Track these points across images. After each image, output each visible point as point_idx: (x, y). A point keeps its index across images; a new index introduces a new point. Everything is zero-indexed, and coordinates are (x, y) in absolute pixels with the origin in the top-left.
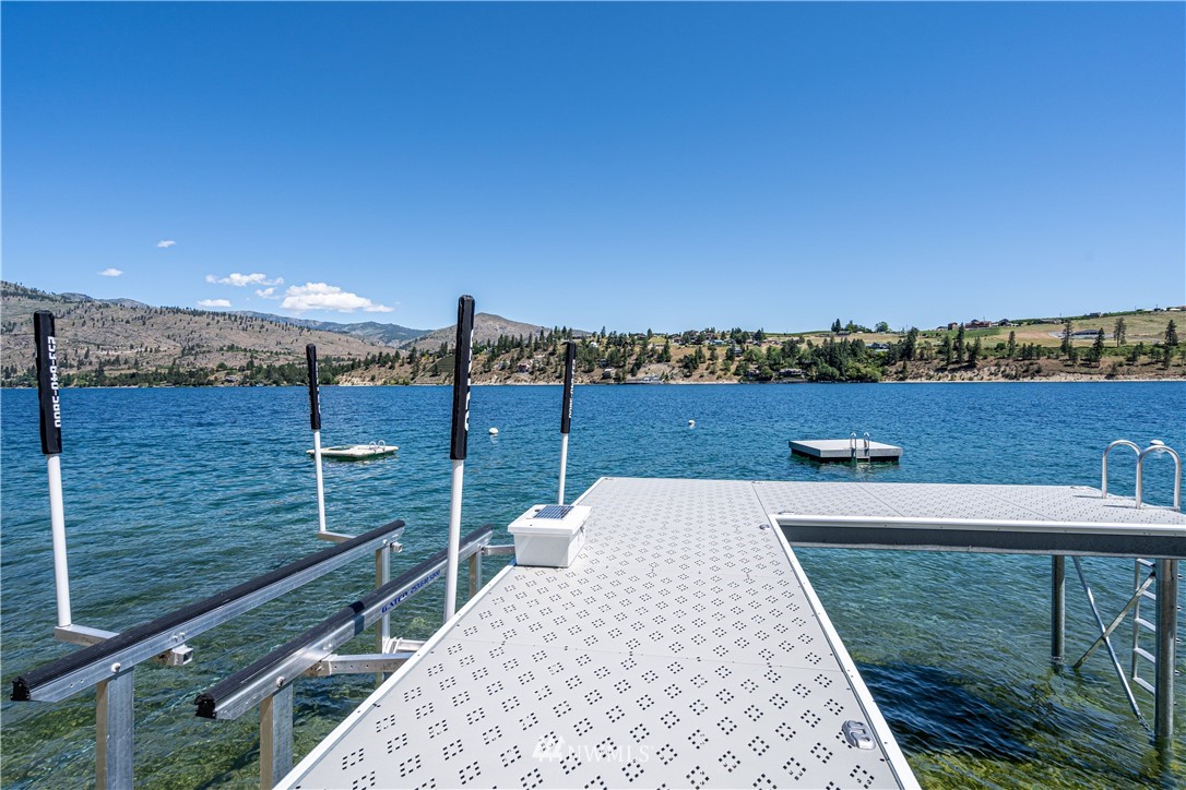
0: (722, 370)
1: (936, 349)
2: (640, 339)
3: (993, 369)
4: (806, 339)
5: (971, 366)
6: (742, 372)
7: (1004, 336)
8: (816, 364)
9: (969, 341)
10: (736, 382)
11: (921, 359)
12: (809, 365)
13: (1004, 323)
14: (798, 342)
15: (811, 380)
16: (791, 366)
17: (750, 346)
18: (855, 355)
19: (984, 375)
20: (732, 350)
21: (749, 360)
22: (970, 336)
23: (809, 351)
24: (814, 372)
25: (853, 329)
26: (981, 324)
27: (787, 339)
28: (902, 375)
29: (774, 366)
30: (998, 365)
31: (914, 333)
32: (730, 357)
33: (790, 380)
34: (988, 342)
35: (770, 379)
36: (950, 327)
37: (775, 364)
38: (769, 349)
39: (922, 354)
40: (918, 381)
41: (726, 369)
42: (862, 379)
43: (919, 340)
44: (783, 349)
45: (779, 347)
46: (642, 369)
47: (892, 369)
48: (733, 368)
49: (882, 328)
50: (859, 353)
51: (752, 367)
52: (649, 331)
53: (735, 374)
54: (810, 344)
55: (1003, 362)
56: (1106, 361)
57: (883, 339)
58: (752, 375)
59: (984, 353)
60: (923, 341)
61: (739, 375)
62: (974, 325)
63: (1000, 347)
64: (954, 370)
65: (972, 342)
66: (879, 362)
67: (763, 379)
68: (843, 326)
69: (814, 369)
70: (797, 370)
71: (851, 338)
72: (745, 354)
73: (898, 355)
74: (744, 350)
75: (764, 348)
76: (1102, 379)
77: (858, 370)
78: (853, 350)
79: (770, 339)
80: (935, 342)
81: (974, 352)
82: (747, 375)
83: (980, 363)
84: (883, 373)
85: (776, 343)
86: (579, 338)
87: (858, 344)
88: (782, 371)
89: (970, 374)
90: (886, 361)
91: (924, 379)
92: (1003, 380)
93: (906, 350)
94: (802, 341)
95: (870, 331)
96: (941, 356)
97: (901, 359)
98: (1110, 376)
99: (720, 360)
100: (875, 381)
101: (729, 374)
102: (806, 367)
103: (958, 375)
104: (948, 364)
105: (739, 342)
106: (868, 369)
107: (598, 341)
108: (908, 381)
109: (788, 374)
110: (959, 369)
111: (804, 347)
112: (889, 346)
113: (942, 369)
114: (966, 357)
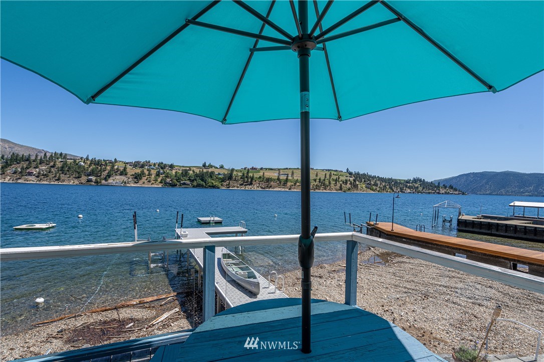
0: (154, 180)
1: (240, 177)
2: (110, 163)
3: (258, 185)
4: (192, 169)
5: (251, 184)
6: (163, 182)
7: (261, 174)
8: (196, 180)
9: (251, 175)
10: (160, 186)
11: (235, 180)
12: (193, 180)
13: (262, 169)
14: (188, 170)
15: (194, 187)
16: (185, 180)
17: (167, 170)
18: (211, 177)
19: (255, 187)
20: (159, 172)
21: (167, 177)
22: (251, 172)
23: (193, 174)
24: (195, 183)
25: (210, 166)
26: (255, 169)
27: (184, 168)
28: (228, 186)
29: (178, 180)
30: (259, 184)
31: (233, 170)
32: (158, 175)
33: (185, 186)
34: (256, 175)
35: (176, 185)
36: (245, 169)
37: (179, 179)
38: (176, 172)
39: (235, 179)
40: (234, 188)
41: (156, 180)
42: (214, 187)
43: (235, 173)
44: (182, 173)
45: (181, 172)
46: (111, 178)
47: (225, 184)
48: (159, 180)
49: (222, 167)
50: (213, 177)
51: (168, 180)
52: (115, 159)
53: (160, 183)
54: (193, 171)
55: (261, 183)
56: (289, 184)
57: (222, 171)
58: (168, 183)
59: (255, 179)
60: (236, 173)
61: (162, 183)
62: (253, 168)
63: (260, 177)
64: (246, 185)
65: (252, 175)
66: (220, 181)
67: (173, 185)
68: (207, 165)
69: (195, 182)
70: (188, 182)
71: (210, 170)
72: (165, 174)
73: (227, 178)
74: (164, 172)
75: (174, 172)
76: (288, 190)
77: (213, 183)
78: (210, 175)
79: (176, 168)
80: (240, 174)
81: (252, 178)
82: (166, 183)
83: (254, 183)
84: (222, 185)
85: (179, 170)
86: (71, 159)
87: (212, 173)
88: (182, 182)
89: (250, 187)
90: (223, 180)
91: (236, 187)
92: (260, 189)
93: (230, 177)
94: (190, 170)
95: (217, 168)
96: (242, 180)
97: (228, 179)
98: (290, 189)
99: (153, 176)
100: (219, 188)
101: (157, 182)
102: (192, 181)
103: (247, 187)
104: (244, 183)
105: (162, 168)
106: (216, 183)
107: (84, 162)
108: (230, 188)
109: (184, 184)
110: (247, 185)
111: (191, 172)
112: (224, 174)
113: (242, 185)
114: (250, 180)
